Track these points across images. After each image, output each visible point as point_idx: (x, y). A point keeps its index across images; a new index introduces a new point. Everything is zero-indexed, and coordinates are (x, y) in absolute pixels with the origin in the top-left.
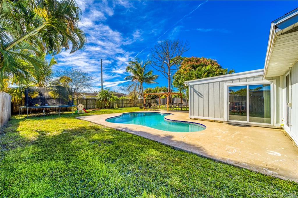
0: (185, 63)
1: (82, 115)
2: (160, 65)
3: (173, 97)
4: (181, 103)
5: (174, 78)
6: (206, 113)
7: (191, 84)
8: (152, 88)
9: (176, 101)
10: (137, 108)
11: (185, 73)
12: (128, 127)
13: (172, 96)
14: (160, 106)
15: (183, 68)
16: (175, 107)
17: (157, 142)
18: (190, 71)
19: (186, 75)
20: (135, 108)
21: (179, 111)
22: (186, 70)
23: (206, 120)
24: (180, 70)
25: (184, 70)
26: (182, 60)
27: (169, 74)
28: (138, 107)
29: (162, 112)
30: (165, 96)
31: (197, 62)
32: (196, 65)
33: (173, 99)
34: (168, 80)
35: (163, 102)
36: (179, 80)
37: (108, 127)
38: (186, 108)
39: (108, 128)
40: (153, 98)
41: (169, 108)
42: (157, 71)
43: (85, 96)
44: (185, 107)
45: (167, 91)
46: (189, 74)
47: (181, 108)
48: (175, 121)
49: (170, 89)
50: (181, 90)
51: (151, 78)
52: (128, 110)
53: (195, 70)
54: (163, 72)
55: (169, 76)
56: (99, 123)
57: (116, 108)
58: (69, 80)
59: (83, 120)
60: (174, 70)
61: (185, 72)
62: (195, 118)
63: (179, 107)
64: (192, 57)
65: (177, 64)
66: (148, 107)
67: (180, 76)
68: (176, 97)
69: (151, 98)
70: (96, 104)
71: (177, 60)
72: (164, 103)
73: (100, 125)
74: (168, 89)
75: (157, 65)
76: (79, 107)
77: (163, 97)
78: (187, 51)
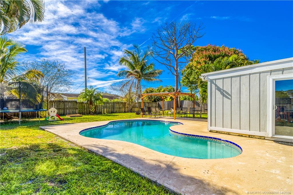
0: (198, 53)
1: (52, 123)
2: (165, 56)
3: (182, 100)
4: (194, 108)
5: (183, 73)
6: (236, 122)
7: (211, 78)
8: (154, 88)
9: (186, 104)
10: (132, 113)
11: (199, 67)
12: (109, 145)
13: (180, 98)
14: (163, 112)
15: (196, 60)
16: (185, 113)
17: (155, 183)
18: (205, 64)
19: (200, 69)
20: (130, 114)
21: (191, 119)
22: (200, 63)
23: (235, 134)
24: (191, 63)
25: (197, 63)
26: (195, 49)
27: (177, 68)
28: (134, 112)
29: (166, 119)
30: (171, 98)
31: (215, 52)
32: (214, 56)
33: (182, 102)
34: (175, 77)
35: (168, 106)
36: (190, 76)
37: (77, 145)
38: (201, 115)
39: (77, 148)
40: (155, 101)
41: (176, 114)
42: (160, 64)
43: (66, 97)
44: (199, 113)
45: (174, 91)
46: (204, 68)
47: (194, 114)
48: (187, 134)
49: (177, 89)
50: (192, 89)
51: (153, 74)
52: (120, 116)
53: (212, 62)
54: (168, 65)
55: (176, 71)
56: (67, 138)
57: (105, 114)
58: (39, 75)
59: (48, 131)
60: (183, 63)
61: (199, 65)
62: (217, 130)
63: (190, 113)
64: (209, 45)
65: (187, 56)
66: (147, 113)
67: (191, 72)
68: (185, 99)
69: (153, 101)
70: (77, 109)
71: (188, 50)
72: (170, 107)
73: (68, 140)
74: (175, 89)
75: (160, 55)
76: (50, 112)
77: (169, 99)
78: (201, 37)
